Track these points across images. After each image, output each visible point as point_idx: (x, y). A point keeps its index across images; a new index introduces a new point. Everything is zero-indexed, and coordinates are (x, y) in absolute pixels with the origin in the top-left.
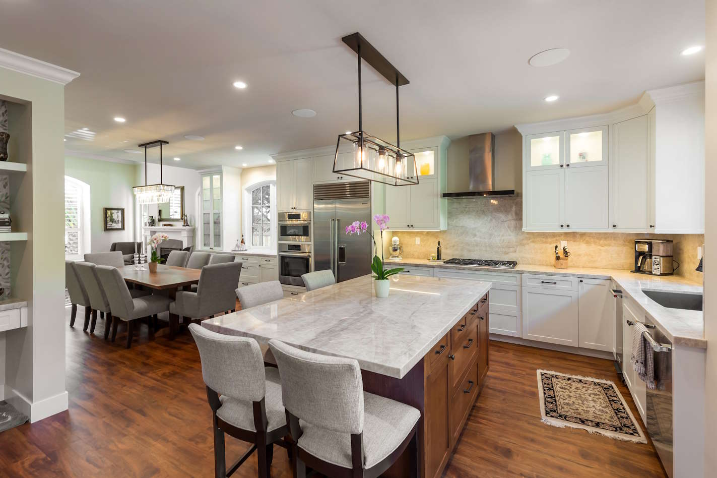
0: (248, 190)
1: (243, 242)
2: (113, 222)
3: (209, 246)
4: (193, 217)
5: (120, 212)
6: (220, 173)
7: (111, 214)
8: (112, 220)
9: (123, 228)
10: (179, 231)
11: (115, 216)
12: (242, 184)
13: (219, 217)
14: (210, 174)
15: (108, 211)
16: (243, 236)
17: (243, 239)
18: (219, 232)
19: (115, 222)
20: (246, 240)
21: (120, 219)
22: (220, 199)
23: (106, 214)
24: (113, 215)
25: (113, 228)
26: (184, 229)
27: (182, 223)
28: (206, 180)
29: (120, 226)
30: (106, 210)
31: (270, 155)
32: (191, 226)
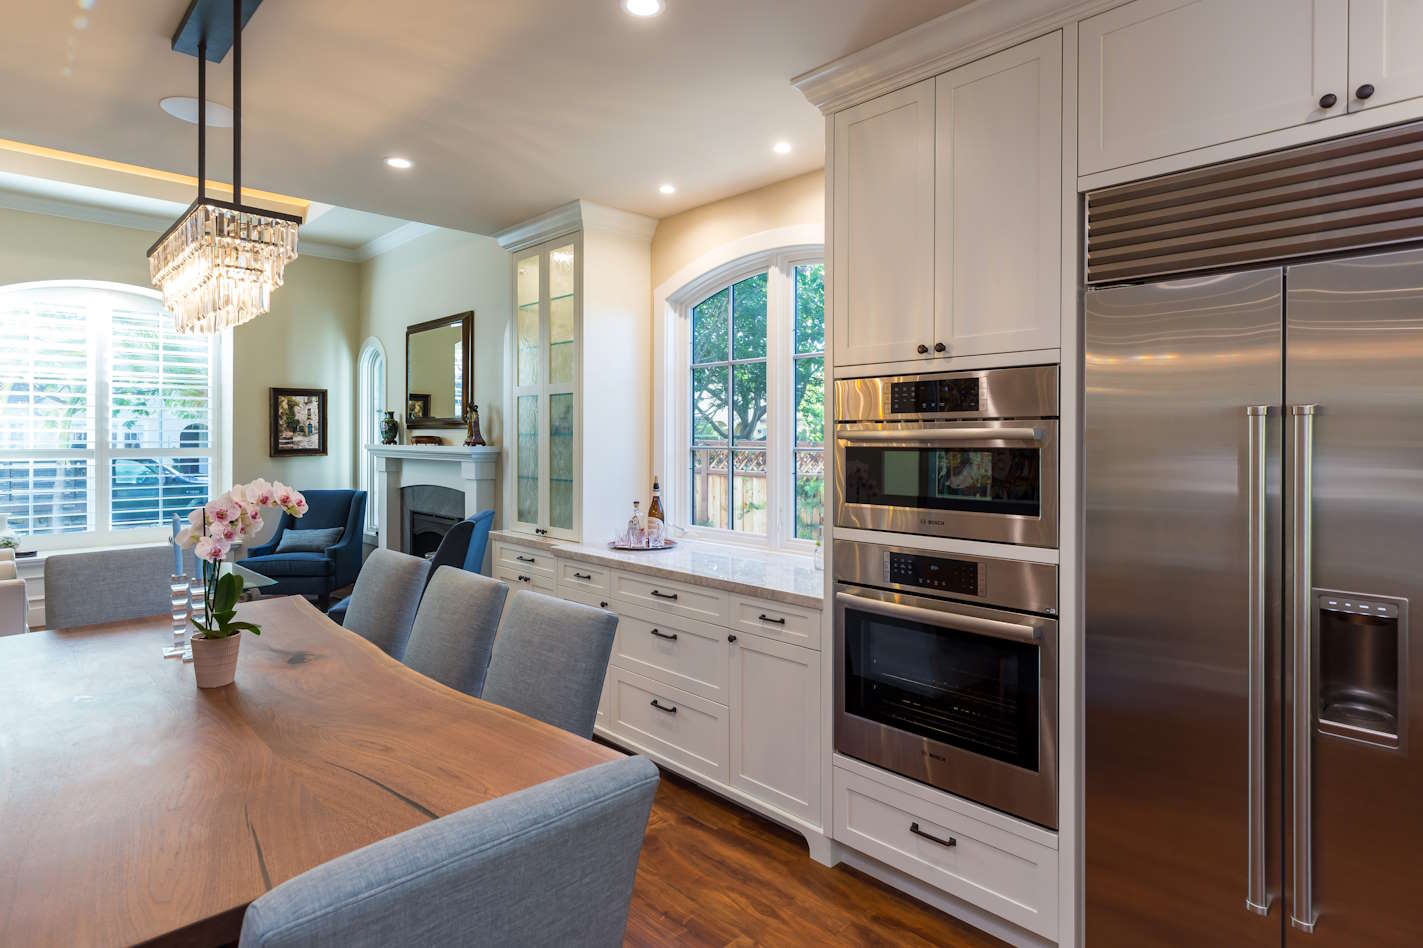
0: (677, 302)
1: (655, 510)
2: (294, 431)
3: (535, 521)
4: (496, 412)
5: (314, 399)
6: (573, 235)
7: (291, 406)
8: (294, 426)
9: (322, 450)
10: (453, 463)
11: (301, 414)
12: (655, 279)
13: (569, 409)
14: (540, 247)
15: (282, 398)
16: (656, 487)
17: (655, 503)
18: (569, 469)
19: (302, 430)
20: (668, 505)
21: (315, 421)
22: (572, 339)
23: (275, 405)
24: (296, 409)
25: (295, 447)
26: (468, 456)
27: (462, 435)
28: (529, 274)
29: (313, 441)
30: (277, 393)
31: (794, 80)
32: (492, 444)
